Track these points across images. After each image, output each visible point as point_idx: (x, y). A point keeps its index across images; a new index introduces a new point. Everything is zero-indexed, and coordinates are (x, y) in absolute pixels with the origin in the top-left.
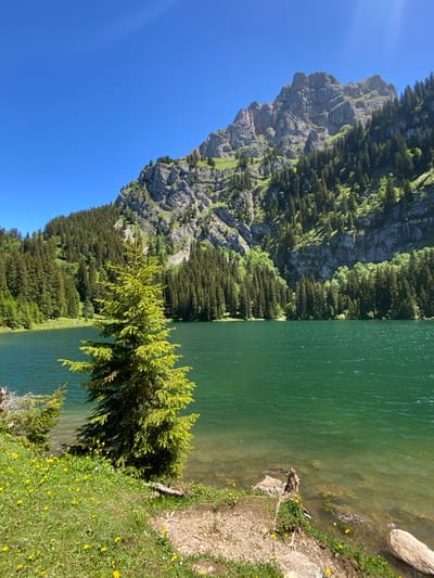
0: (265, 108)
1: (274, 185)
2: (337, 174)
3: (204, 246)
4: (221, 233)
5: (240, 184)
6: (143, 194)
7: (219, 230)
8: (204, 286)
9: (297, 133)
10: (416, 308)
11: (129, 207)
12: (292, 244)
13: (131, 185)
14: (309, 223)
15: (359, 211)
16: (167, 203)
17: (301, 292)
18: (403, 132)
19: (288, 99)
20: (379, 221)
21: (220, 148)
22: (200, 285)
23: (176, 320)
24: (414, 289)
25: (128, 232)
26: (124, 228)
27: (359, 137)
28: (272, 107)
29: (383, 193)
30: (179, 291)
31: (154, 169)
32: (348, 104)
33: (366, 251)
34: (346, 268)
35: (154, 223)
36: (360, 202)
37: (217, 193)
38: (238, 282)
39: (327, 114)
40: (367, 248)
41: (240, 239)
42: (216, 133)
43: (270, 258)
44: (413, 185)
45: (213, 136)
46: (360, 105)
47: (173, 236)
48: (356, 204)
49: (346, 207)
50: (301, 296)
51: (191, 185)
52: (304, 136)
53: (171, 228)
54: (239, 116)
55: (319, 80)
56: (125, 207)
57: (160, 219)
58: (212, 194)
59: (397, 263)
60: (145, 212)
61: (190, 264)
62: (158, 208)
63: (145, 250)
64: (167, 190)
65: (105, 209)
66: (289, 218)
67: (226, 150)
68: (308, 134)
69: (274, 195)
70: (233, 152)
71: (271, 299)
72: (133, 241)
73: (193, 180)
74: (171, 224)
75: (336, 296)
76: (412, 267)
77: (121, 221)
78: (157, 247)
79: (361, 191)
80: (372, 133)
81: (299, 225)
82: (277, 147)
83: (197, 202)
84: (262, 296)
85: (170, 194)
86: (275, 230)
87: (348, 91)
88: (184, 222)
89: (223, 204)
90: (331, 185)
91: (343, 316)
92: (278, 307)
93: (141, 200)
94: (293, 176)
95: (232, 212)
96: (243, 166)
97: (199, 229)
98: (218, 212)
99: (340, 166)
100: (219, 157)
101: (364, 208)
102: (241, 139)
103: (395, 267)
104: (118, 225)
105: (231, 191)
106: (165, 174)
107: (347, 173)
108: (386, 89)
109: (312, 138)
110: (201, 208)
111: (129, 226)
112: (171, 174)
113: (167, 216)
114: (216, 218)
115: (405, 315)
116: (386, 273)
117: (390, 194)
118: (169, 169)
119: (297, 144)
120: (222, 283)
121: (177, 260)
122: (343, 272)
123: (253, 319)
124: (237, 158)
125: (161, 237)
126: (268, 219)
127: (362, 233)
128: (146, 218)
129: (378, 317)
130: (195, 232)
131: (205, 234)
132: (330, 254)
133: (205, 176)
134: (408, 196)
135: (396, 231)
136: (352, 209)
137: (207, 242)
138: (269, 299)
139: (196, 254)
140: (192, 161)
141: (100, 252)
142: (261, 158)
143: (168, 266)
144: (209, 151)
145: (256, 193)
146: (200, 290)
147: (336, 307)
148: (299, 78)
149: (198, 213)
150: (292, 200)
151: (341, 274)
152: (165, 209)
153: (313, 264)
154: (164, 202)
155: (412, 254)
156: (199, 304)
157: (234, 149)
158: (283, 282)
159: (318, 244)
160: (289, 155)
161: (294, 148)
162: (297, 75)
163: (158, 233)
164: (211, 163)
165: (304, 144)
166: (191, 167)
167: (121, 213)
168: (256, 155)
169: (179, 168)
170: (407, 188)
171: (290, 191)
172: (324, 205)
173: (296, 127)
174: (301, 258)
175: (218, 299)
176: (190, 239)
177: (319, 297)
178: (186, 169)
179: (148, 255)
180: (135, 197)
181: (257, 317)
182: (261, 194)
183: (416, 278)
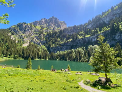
0: (47, 20)
1: (48, 34)
2: (58, 36)
5: (41, 33)
6: (18, 29)
7: (36, 40)
8: (32, 52)
9: (52, 26)
10: (68, 59)
11: (13, 31)
12: (50, 46)
13: (14, 26)
14: (54, 43)
15: (61, 43)
16: (24, 32)
17: (51, 55)
19: (51, 20)
20: (63, 45)
21: (37, 24)
24: (67, 56)
25: (12, 37)
26: (11, 35)
27: (62, 31)
29: (64, 41)
31: (21, 24)
33: (61, 49)
35: (20, 36)
37: (36, 33)
39: (57, 25)
40: (62, 49)
41: (40, 43)
42: (37, 21)
43: (46, 48)
46: (62, 25)
47: (25, 39)
51: (30, 30)
54: (42, 19)
55: (56, 19)
56: (12, 30)
57: (22, 35)
60: (17, 33)
62: (21, 33)
63: (17, 42)
65: (5, 30)
66: (50, 41)
69: (47, 36)
70: (40, 26)
71: (46, 56)
72: (13, 39)
74: (24, 37)
75: (57, 56)
77: (10, 33)
78: (20, 42)
79: (61, 40)
81: (52, 43)
82: (48, 28)
85: (25, 30)
86: (47, 43)
87: (60, 22)
88: (28, 37)
89: (37, 35)
90: (57, 38)
91: (58, 59)
93: (17, 30)
94: (51, 34)
95: (39, 37)
96: (42, 29)
98: (36, 37)
100: (37, 26)
101: (62, 43)
102: (42, 24)
103: (65, 52)
105: (39, 33)
106: (24, 26)
107: (60, 36)
109: (54, 28)
110: (32, 35)
111: (13, 35)
112: (26, 26)
113: (23, 35)
115: (66, 60)
120: (37, 52)
121: (25, 45)
122: (58, 52)
126: (46, 40)
128: (18, 34)
129: (63, 60)
131: (32, 40)
132: (56, 49)
133: (33, 29)
135: (66, 47)
136: (60, 42)
137: (32, 42)
139: (30, 45)
140: (31, 25)
141: (4, 41)
142: (45, 29)
143: (23, 46)
144: (35, 24)
148: (53, 17)
150: (51, 38)
153: (54, 50)
154: (23, 32)
155: (67, 51)
156: (31, 56)
158: (48, 53)
159: (55, 47)
160: (50, 30)
161: (51, 29)
163: (21, 38)
166: (31, 26)
167: (10, 32)
168: (44, 27)
169: (28, 26)
170: (67, 41)
171: (50, 36)
172: (56, 41)
174: (52, 49)
175: (36, 55)
176: (29, 41)
177: (54, 56)
179: (17, 43)
180: (15, 29)
181: (43, 59)
182: (45, 35)
183: (68, 54)
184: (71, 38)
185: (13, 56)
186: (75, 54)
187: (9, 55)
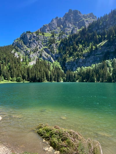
0: (60, 19)
1: (62, 43)
2: (79, 41)
3: (40, 60)
4: (46, 56)
5: (52, 42)
6: (21, 42)
7: (45, 55)
9: (69, 27)
10: (95, 79)
11: (17, 46)
12: (66, 61)
13: (18, 39)
14: (71, 54)
15: (84, 52)
16: (29, 46)
17: (67, 74)
18: (96, 30)
19: (67, 17)
20: (89, 55)
21: (46, 30)
22: (38, 72)
23: (31, 82)
24: (95, 74)
25: (16, 54)
26: (15, 53)
27: (85, 31)
28: (62, 19)
29: (90, 47)
30: (32, 73)
31: (25, 35)
32: (84, 20)
34: (79, 68)
35: (25, 52)
36: (84, 49)
37: (45, 44)
38: (50, 71)
39: (78, 23)
40: (85, 62)
41: (52, 58)
42: (45, 25)
43: (60, 64)
44: (98, 45)
45: (44, 26)
46: (87, 21)
47: (31, 56)
48: (83, 50)
49: (81, 50)
50: (67, 75)
51: (37, 41)
52: (71, 29)
53: (30, 54)
54: (52, 21)
55: (76, 12)
56: (15, 46)
57: (27, 51)
58: (43, 44)
59: (92, 67)
60: (22, 48)
61: (36, 65)
62: (26, 47)
63: (22, 60)
64: (29, 42)
65: (9, 46)
66: (65, 53)
67: (48, 31)
68: (72, 28)
69: (62, 46)
70: (50, 31)
71: (59, 76)
72: (18, 57)
73: (38, 39)
74: (30, 52)
75: (76, 76)
76: (95, 68)
77: (14, 50)
78: (26, 59)
79: (85, 46)
80: (89, 30)
81: (68, 55)
82: (63, 31)
83: (39, 46)
84: (57, 75)
85: (30, 43)
86: (61, 56)
87: (84, 16)
88: (34, 52)
89: (47, 47)
90: (77, 44)
91: (78, 81)
92: (61, 78)
93: (20, 44)
94: (67, 41)
95: (49, 50)
96: (53, 36)
97: (39, 54)
98: (45, 49)
99: (80, 38)
100: (46, 32)
101: (86, 51)
102: (53, 28)
103: (92, 68)
104: (13, 52)
105: (49, 43)
106: (28, 37)
107: (81, 41)
108: (94, 17)
109: (73, 29)
110: (40, 48)
111: (17, 52)
112: (30, 37)
113: (29, 50)
114: (44, 51)
115: (93, 81)
116: (89, 69)
117: (92, 48)
118: (30, 35)
119: (69, 31)
120: (45, 71)
121: (32, 64)
122: (79, 69)
123: (54, 82)
124: (51, 33)
125: (27, 56)
126: (60, 53)
127: (84, 58)
128: (22, 50)
129: (86, 81)
130: (38, 55)
131: (41, 56)
132: (76, 64)
133: (41, 38)
134: (96, 49)
135: (93, 58)
136: (82, 51)
137: (41, 58)
138: (58, 76)
139: (38, 62)
140: (37, 33)
141: (7, 60)
142: (59, 34)
143: (29, 66)
144: (43, 30)
145: (56, 45)
146: (38, 73)
147: (76, 79)
148: (70, 11)
149: (39, 50)
150: (66, 48)
151: (78, 69)
152: (28, 47)
153: (71, 67)
154: (28, 45)
155: (96, 65)
156: (38, 77)
157: (50, 30)
158: (63, 71)
159: (73, 61)
160: (67, 34)
161: (68, 32)
162: (69, 10)
163: (26, 55)
164: (43, 34)
165: (71, 31)
166: (37, 35)
167: (14, 48)
168: (57, 33)
169: (33, 35)
170: (96, 46)
171: (66, 45)
172: (75, 50)
173: (69, 26)
174: (68, 64)
175: (44, 76)
176: (36, 57)
177: (72, 76)
178: (35, 35)
179: (22, 62)
180: (19, 43)
181: (55, 81)
182: (58, 45)
183: (96, 71)
184: (105, 39)
185: (15, 78)
186: (112, 69)
187: (12, 78)
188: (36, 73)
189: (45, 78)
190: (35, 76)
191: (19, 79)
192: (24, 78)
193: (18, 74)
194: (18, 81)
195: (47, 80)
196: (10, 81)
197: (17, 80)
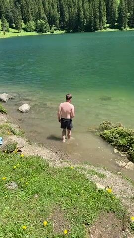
23: (68, 32)
30: (70, 6)
123: (128, 29)
156: (86, 17)
181: (132, 26)
187: (25, 22)
188: (81, 4)
189: (105, 19)
190: (79, 15)
191: (42, 25)
192: (51, 21)
193: (37, 11)
194: (39, 29)
195: (108, 25)
196: (22, 30)
197: (37, 28)
